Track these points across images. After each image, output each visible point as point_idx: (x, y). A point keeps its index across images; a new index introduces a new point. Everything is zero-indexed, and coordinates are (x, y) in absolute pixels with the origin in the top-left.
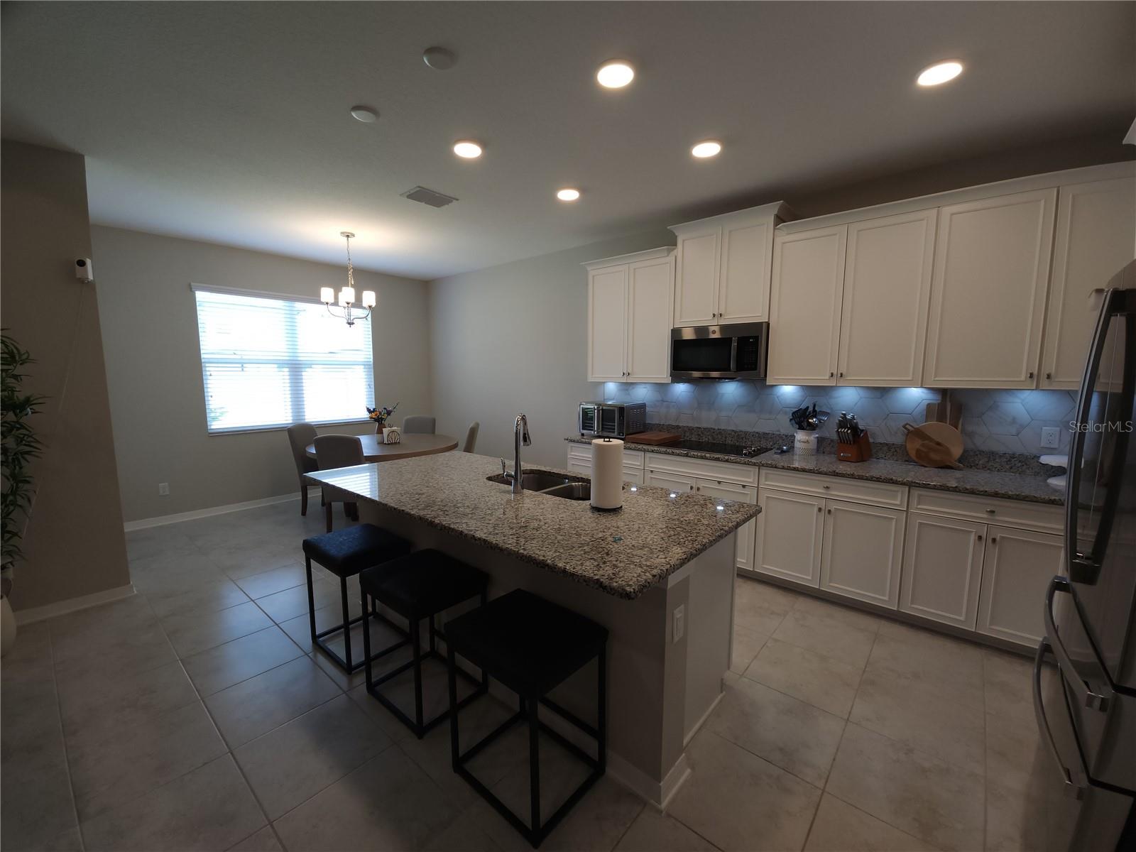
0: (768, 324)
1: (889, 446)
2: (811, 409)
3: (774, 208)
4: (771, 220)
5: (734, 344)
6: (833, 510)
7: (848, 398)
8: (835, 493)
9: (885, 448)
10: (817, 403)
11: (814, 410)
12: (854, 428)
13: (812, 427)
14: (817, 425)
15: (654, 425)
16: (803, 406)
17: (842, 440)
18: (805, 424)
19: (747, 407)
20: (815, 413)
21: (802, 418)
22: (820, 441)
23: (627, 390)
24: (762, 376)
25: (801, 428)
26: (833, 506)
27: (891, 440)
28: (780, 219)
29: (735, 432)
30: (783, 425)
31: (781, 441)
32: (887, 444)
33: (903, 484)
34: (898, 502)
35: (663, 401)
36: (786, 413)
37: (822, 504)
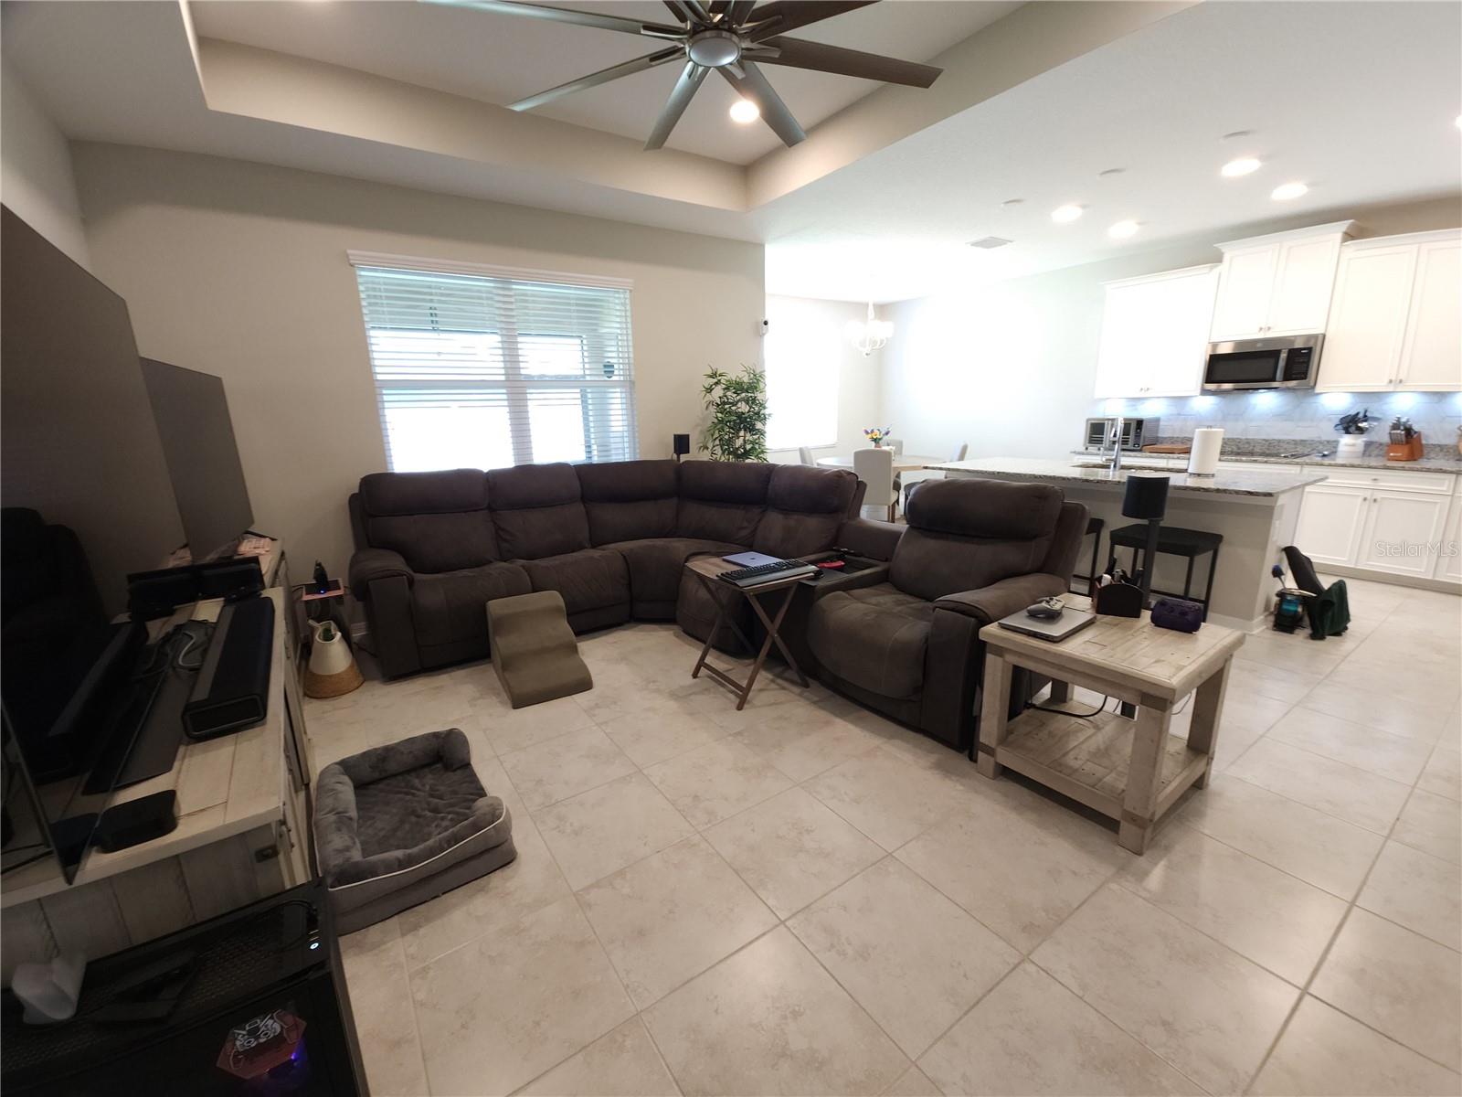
0: (1324, 336)
1: (1441, 447)
2: (1361, 415)
3: (1344, 225)
4: (1339, 236)
5: (1284, 355)
6: (1379, 500)
7: (1404, 406)
8: (1382, 484)
9: (1438, 449)
10: (1369, 410)
11: (1365, 416)
12: (1409, 431)
13: (1361, 431)
14: (1367, 429)
15: (1166, 438)
16: (1353, 412)
17: (1394, 442)
18: (1353, 428)
19: (1282, 416)
20: (1366, 418)
21: (1351, 424)
22: (1368, 445)
23: (1134, 405)
24: (1312, 384)
25: (1348, 432)
26: (1379, 495)
27: (1443, 442)
28: (1349, 236)
29: (1266, 441)
30: (1327, 431)
31: (1321, 447)
32: (1439, 446)
33: (1451, 472)
34: (1445, 489)
35: (1179, 414)
36: (1330, 420)
37: (1368, 494)
